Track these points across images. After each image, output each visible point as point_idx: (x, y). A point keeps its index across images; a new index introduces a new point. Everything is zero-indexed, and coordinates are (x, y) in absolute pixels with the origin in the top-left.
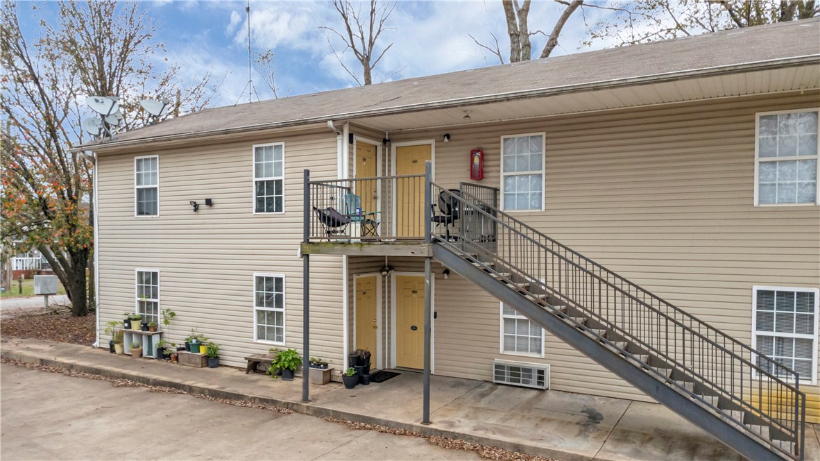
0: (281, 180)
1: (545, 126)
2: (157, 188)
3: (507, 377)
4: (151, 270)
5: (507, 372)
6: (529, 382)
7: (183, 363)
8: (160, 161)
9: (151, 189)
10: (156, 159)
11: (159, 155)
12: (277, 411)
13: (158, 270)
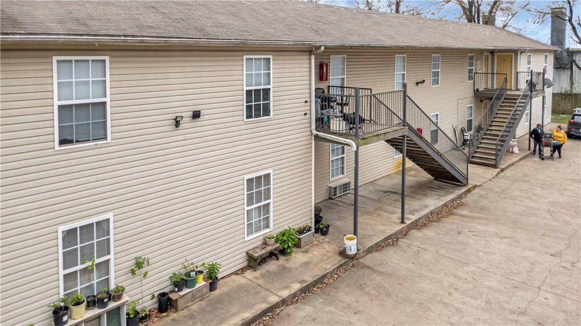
0: (270, 89)
2: (104, 103)
3: (338, 193)
4: (94, 220)
5: (338, 189)
6: (346, 191)
7: (186, 306)
8: (110, 64)
9: (87, 105)
10: (104, 61)
11: (108, 57)
12: (353, 266)
13: (110, 215)
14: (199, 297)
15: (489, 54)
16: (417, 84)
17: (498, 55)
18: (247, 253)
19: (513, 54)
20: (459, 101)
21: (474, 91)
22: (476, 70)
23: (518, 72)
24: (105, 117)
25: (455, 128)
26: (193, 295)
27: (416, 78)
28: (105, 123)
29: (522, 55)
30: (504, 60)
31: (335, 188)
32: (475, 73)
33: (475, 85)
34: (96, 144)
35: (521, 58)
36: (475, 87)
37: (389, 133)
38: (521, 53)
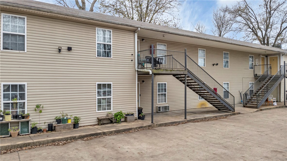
0: (111, 45)
1: (167, 43)
2: (24, 36)
3: (161, 110)
4: (18, 83)
5: (161, 108)
6: (166, 110)
7: (60, 130)
8: (27, 20)
9: (17, 35)
10: (24, 18)
11: (26, 17)
12: (148, 129)
13: (25, 83)
14: (67, 129)
15: (265, 57)
16: (213, 65)
17: (270, 58)
18: (98, 118)
19: (278, 56)
20: (243, 78)
21: (254, 75)
22: (255, 64)
23: (281, 66)
24: (24, 41)
25: (241, 92)
26: (64, 126)
27: (213, 62)
28: (24, 44)
29: (283, 56)
30: (274, 60)
31: (159, 107)
32: (254, 66)
33: (255, 72)
34: (20, 52)
35: (283, 58)
36: (255, 73)
37: (174, 71)
38: (282, 55)
